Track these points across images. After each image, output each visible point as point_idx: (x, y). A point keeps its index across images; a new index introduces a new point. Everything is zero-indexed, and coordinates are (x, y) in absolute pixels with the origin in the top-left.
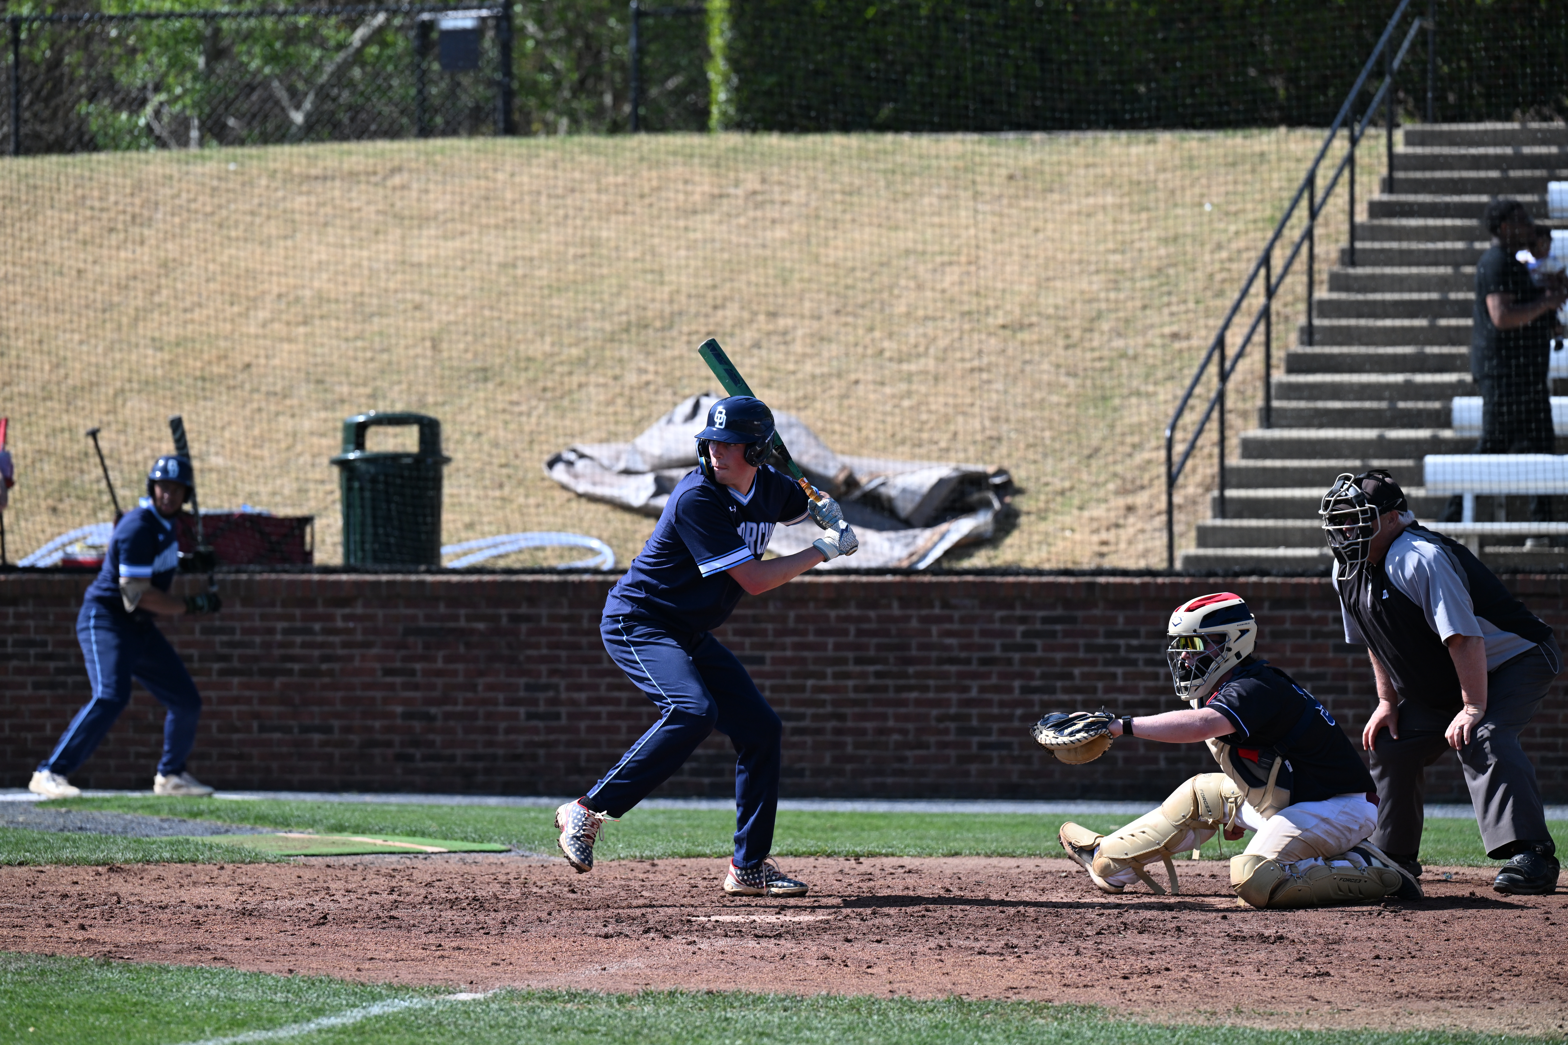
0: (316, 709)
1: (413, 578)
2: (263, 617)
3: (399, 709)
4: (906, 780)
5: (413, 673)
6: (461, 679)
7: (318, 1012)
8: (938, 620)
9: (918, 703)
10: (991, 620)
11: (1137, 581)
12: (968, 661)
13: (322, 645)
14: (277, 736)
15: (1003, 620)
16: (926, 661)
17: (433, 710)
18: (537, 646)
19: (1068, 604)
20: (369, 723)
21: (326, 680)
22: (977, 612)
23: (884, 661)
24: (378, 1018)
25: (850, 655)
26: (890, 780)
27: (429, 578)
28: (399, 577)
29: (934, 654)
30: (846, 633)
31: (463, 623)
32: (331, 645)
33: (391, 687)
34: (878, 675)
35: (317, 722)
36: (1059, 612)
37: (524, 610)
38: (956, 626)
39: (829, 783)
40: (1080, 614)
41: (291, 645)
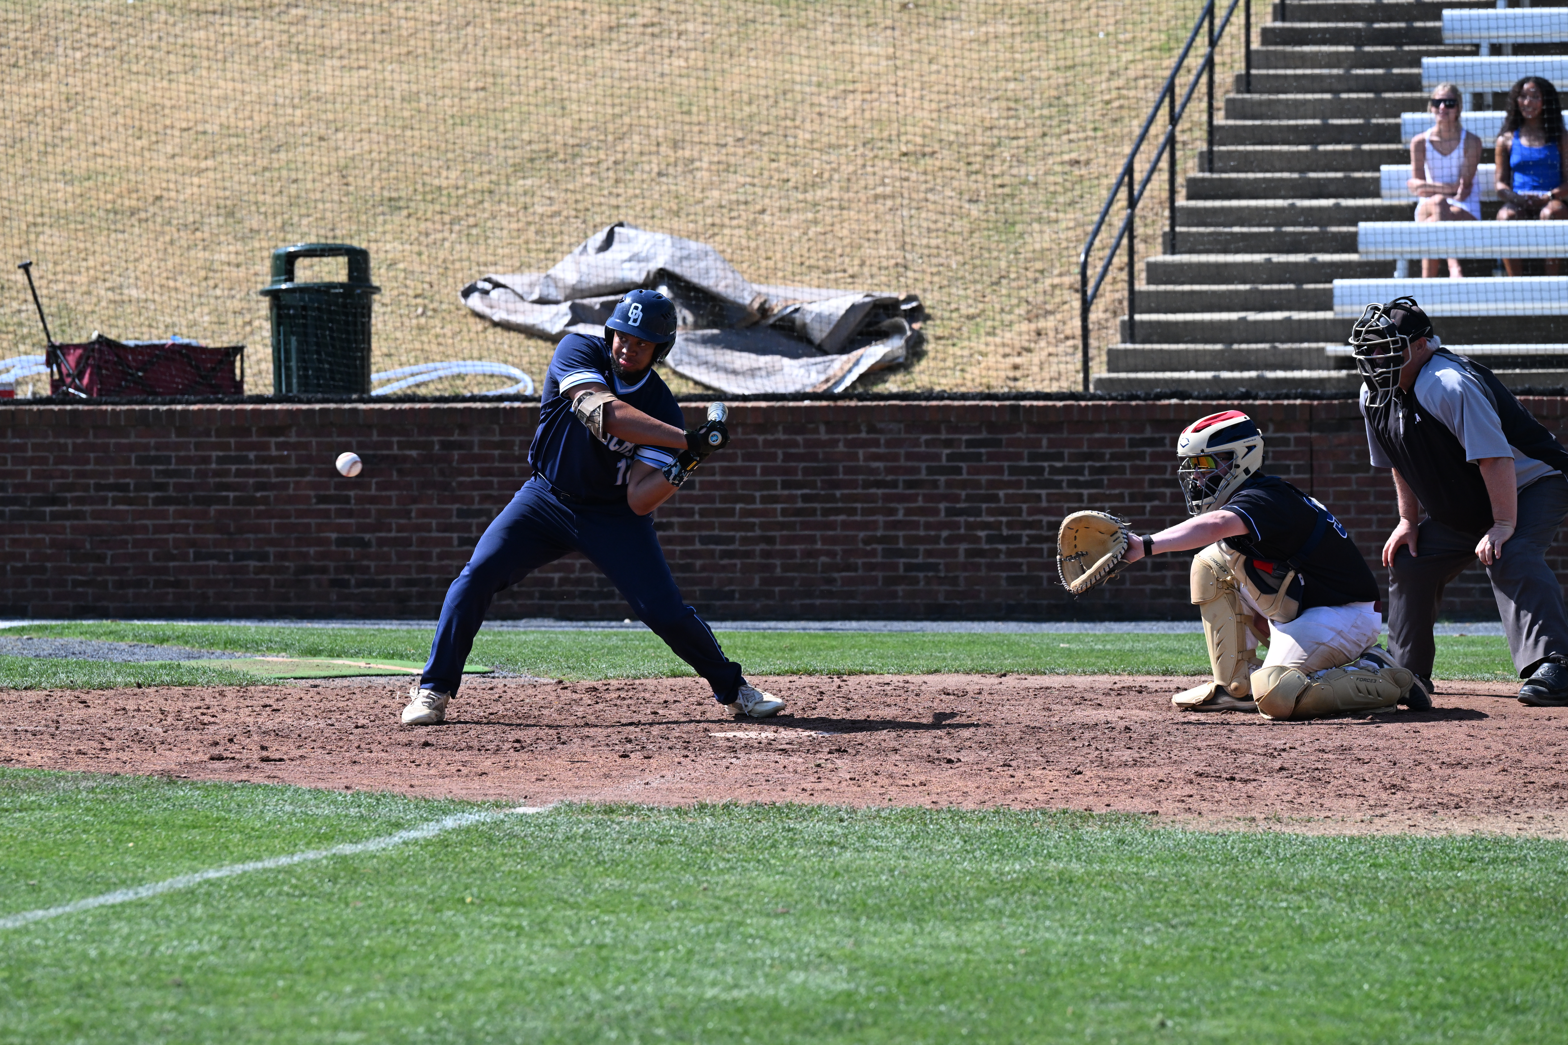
0: (251, 536)
1: (347, 406)
2: (198, 446)
3: (334, 536)
4: (835, 601)
5: (347, 500)
6: (394, 506)
7: (398, 826)
8: (864, 444)
9: (845, 525)
10: (916, 443)
11: (1060, 404)
12: (894, 484)
13: (257, 473)
14: (213, 563)
15: (928, 443)
16: (853, 484)
17: (367, 536)
18: (469, 472)
19: (992, 427)
20: (304, 549)
21: (262, 507)
22: (903, 435)
23: (812, 485)
24: (458, 831)
25: (779, 479)
26: (818, 602)
27: (362, 406)
28: (332, 406)
29: (861, 477)
30: (773, 457)
31: (395, 451)
32: (266, 473)
33: (326, 514)
34: (806, 498)
35: (252, 549)
36: (984, 435)
37: (456, 437)
38: (882, 450)
39: (758, 605)
40: (1004, 436)
41: (226, 473)
